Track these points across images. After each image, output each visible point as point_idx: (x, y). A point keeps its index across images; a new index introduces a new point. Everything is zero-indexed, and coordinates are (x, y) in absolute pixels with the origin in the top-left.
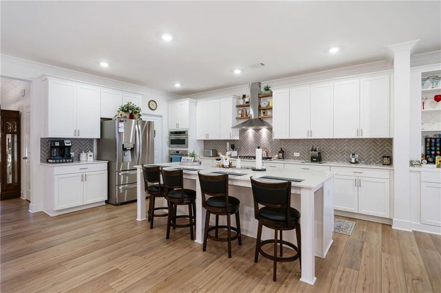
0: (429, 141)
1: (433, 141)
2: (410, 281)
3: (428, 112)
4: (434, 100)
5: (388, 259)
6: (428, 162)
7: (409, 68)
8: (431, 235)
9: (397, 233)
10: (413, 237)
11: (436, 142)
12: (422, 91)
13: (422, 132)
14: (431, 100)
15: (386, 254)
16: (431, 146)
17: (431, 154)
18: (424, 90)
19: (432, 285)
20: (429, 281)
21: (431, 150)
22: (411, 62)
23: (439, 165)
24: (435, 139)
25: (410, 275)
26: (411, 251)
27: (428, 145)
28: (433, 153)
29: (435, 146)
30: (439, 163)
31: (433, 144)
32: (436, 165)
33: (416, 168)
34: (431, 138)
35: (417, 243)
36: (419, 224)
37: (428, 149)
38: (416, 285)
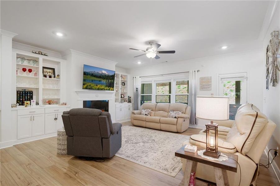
0: (19, 93)
1: (21, 93)
2: (26, 167)
3: (19, 76)
4: (22, 70)
5: (8, 165)
6: (20, 105)
7: (12, 49)
8: (23, 144)
9: (5, 150)
10: (15, 148)
11: (23, 94)
12: (17, 64)
13: (17, 87)
14: (20, 70)
15: (6, 163)
16: (20, 96)
17: (20, 100)
18: (17, 63)
19: (35, 163)
20: (33, 162)
21: (20, 98)
22: (13, 45)
23: (26, 105)
24: (23, 92)
25: (24, 165)
26: (19, 155)
27: (19, 95)
28: (21, 99)
29: (22, 96)
30: (26, 104)
31: (21, 95)
32: (24, 106)
33: (14, 108)
34: (20, 91)
35: (19, 150)
36: (16, 140)
37: (19, 97)
38: (29, 167)
